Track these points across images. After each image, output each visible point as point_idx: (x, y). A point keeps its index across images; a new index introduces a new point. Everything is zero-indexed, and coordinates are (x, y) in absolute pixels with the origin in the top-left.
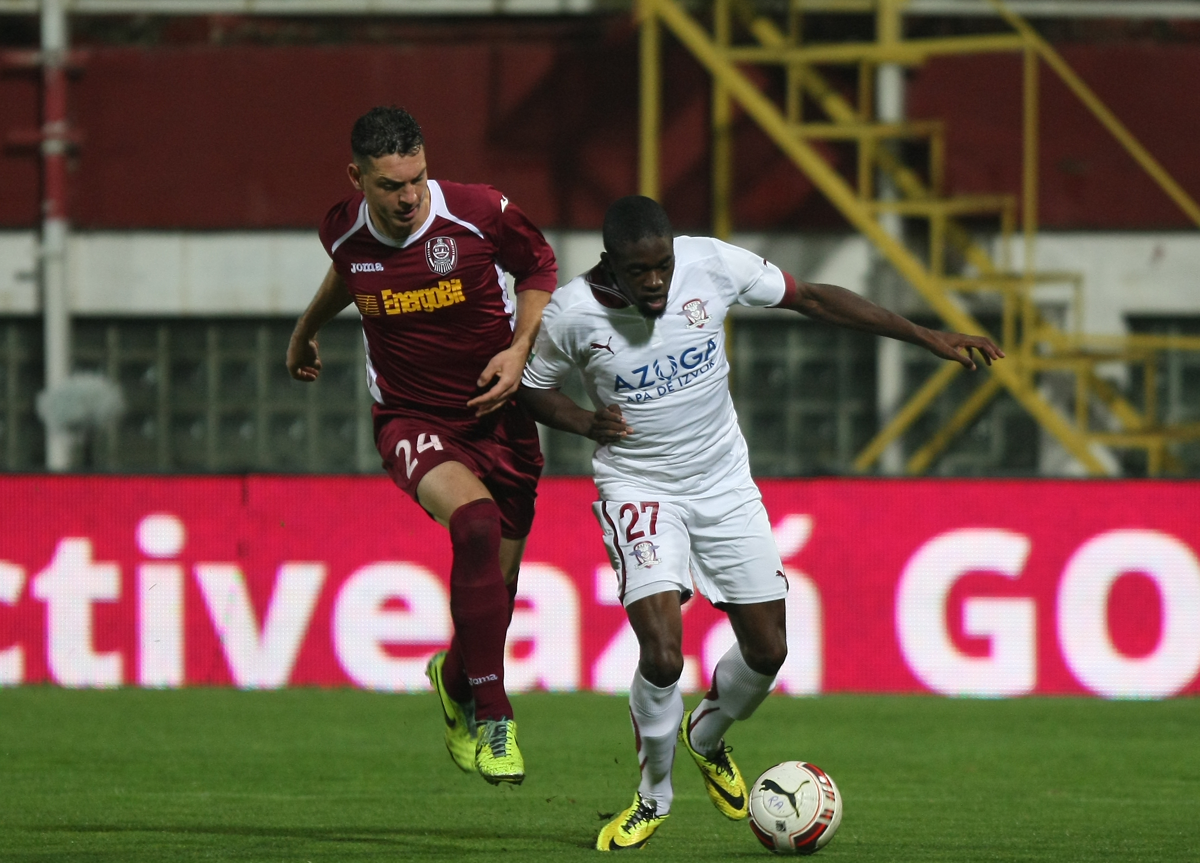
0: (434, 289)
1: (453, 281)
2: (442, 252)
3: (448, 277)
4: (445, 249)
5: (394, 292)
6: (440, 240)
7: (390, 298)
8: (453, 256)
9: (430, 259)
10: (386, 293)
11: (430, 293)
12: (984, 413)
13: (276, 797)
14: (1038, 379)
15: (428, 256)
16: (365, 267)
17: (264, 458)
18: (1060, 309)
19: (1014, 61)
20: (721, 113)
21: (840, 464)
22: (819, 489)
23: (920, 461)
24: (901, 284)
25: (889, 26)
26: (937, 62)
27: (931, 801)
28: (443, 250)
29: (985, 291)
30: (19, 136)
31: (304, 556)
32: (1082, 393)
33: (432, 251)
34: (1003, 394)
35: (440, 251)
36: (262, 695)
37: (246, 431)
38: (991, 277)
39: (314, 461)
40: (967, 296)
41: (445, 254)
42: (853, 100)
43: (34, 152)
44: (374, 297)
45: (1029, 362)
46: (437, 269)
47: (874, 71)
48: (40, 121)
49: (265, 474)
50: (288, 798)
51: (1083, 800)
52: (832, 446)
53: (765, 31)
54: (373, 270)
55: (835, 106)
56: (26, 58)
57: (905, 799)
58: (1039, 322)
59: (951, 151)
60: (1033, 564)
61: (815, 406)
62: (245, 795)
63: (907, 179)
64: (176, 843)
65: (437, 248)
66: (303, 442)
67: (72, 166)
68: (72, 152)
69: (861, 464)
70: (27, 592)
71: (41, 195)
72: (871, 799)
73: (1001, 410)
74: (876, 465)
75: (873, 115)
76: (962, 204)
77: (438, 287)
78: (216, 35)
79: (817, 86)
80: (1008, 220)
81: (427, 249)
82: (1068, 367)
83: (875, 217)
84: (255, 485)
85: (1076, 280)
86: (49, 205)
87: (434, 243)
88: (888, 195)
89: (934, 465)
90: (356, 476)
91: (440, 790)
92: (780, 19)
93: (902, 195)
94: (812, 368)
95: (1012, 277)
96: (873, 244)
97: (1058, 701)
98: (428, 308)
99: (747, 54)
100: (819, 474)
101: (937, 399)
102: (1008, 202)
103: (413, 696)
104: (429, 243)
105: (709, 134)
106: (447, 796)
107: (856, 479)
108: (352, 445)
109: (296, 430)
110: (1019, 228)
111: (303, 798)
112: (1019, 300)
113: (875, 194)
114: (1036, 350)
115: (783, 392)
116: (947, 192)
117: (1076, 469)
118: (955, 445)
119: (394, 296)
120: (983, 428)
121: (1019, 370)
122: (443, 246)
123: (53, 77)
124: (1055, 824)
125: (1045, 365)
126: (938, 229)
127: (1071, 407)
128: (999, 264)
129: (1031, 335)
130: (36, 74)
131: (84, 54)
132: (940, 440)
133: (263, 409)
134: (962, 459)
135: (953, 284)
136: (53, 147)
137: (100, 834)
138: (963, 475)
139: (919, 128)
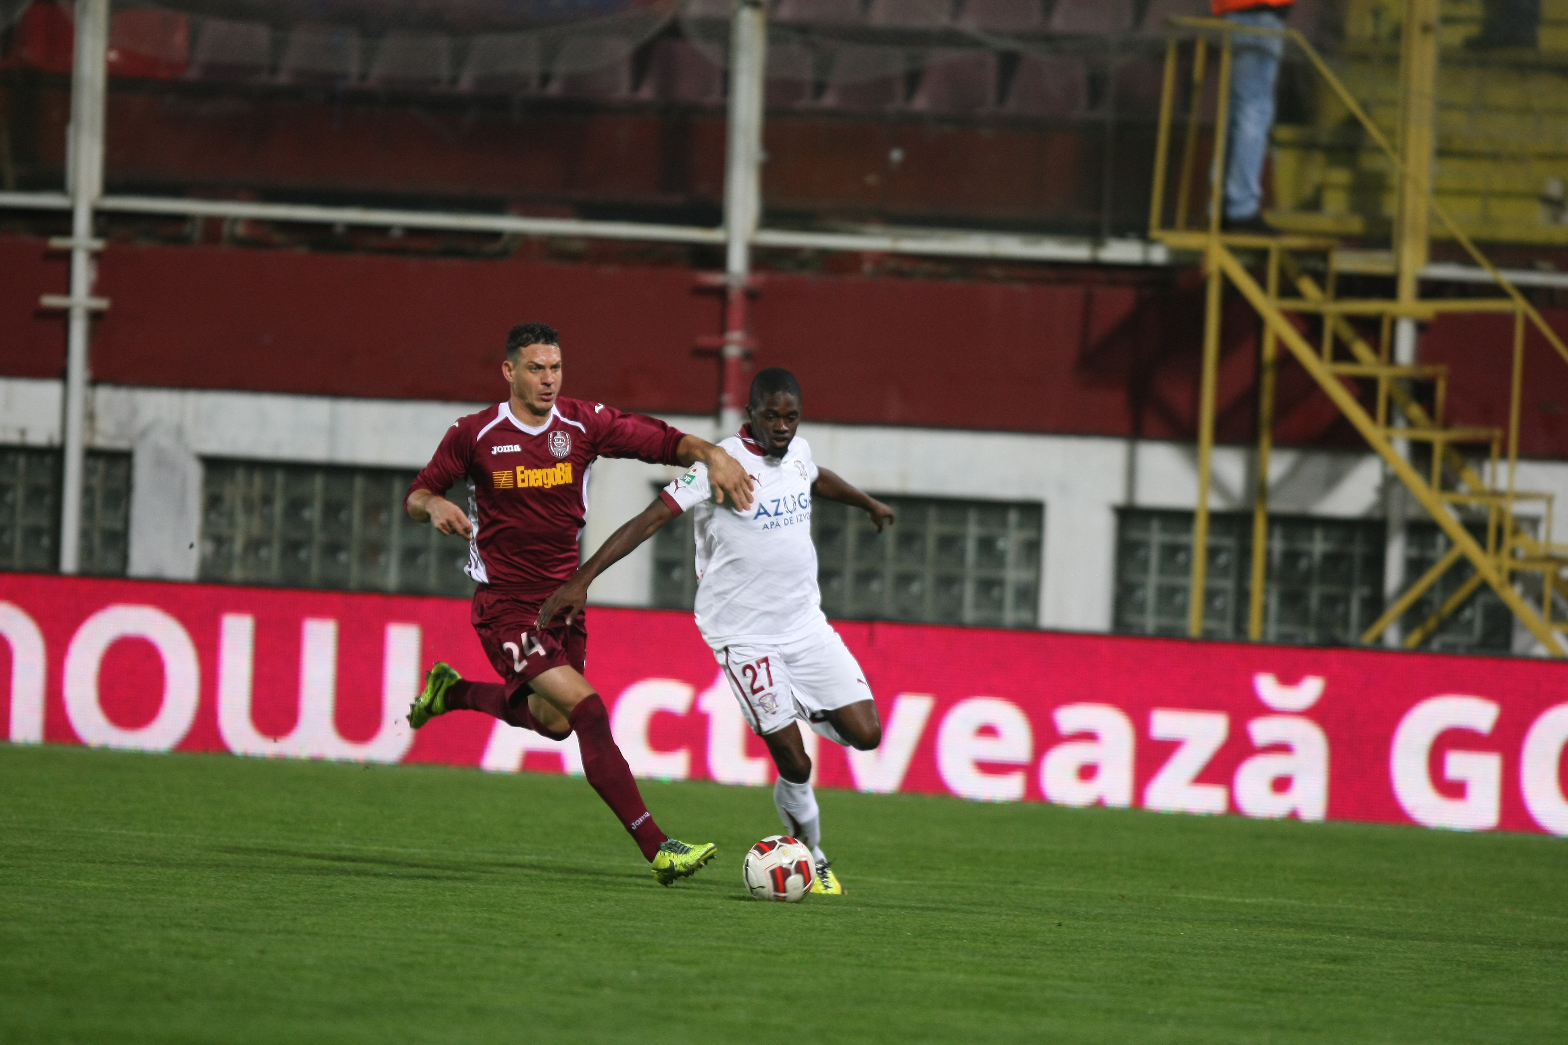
0: (554, 469)
1: (566, 464)
2: (560, 442)
3: (563, 460)
4: (563, 440)
5: (526, 468)
6: (559, 433)
7: (522, 472)
8: (568, 446)
9: (551, 446)
10: (519, 469)
11: (550, 471)
12: (1469, 601)
13: (884, 880)
14: (1513, 577)
15: (549, 443)
16: (505, 449)
17: (889, 609)
18: (1534, 522)
19: (1506, 320)
20: (1269, 350)
21: (1352, 636)
22: (1333, 656)
23: (1415, 638)
24: (1407, 496)
25: (1407, 288)
26: (1443, 318)
27: (1411, 911)
28: (560, 441)
29: (1474, 503)
30: (706, 341)
31: (917, 689)
32: (1548, 591)
33: (553, 440)
34: (1484, 587)
35: (559, 441)
36: (878, 798)
37: (875, 586)
38: (1479, 493)
39: (929, 612)
40: (1459, 507)
41: (562, 444)
42: (1376, 348)
43: (716, 355)
44: (511, 471)
45: (1508, 564)
46: (556, 454)
47: (1394, 324)
48: (722, 329)
49: (890, 622)
50: (894, 881)
51: (1534, 917)
52: (1345, 621)
53: (1307, 286)
54: (512, 450)
55: (1361, 349)
56: (714, 279)
57: (1390, 909)
58: (1516, 532)
59: (1451, 389)
60: (1500, 725)
61: (1334, 590)
62: (860, 878)
63: (1416, 411)
64: (803, 913)
65: (556, 439)
66: (920, 598)
67: (747, 367)
68: (747, 356)
69: (1368, 638)
70: (694, 707)
71: (721, 388)
72: (1362, 908)
73: (1482, 600)
74: (1379, 639)
75: (1392, 358)
76: (1459, 433)
77: (556, 467)
78: (867, 267)
79: (1346, 333)
80: (1495, 449)
81: (549, 438)
82: (1538, 569)
83: (1389, 440)
84: (880, 630)
85: (1549, 499)
86: (727, 398)
87: (555, 434)
88: (1400, 423)
89: (1426, 641)
90: (962, 627)
91: (1016, 882)
92: (1319, 278)
93: (1411, 424)
94: (1330, 559)
95: (1496, 494)
96: (1385, 463)
97: (1515, 836)
98: (547, 484)
99: (1291, 304)
100: (1334, 644)
101: (1431, 589)
102: (1497, 433)
103: (998, 805)
104: (551, 435)
105: (1258, 366)
106: (1021, 886)
107: (1364, 649)
108: (959, 601)
109: (915, 588)
110: (1504, 455)
111: (907, 882)
112: (1501, 513)
113: (1389, 422)
114: (1513, 554)
115: (1307, 579)
116: (1447, 425)
117: (1541, 651)
118: (1443, 627)
119: (526, 472)
120: (1467, 614)
121: (1499, 569)
122: (561, 438)
123: (735, 295)
124: (1509, 935)
125: (1519, 566)
126: (1438, 452)
127: (1539, 601)
128: (1487, 483)
129: (1509, 541)
130: (721, 292)
131: (762, 277)
132: (1432, 623)
133: (890, 569)
134: (1449, 638)
135: (1448, 497)
136: (733, 351)
137: (742, 902)
138: (1449, 651)
139: (1428, 371)
